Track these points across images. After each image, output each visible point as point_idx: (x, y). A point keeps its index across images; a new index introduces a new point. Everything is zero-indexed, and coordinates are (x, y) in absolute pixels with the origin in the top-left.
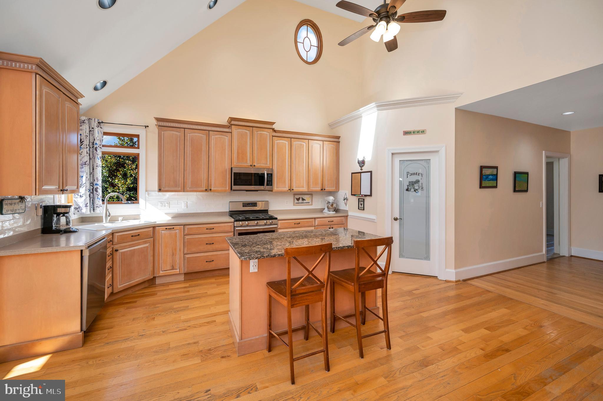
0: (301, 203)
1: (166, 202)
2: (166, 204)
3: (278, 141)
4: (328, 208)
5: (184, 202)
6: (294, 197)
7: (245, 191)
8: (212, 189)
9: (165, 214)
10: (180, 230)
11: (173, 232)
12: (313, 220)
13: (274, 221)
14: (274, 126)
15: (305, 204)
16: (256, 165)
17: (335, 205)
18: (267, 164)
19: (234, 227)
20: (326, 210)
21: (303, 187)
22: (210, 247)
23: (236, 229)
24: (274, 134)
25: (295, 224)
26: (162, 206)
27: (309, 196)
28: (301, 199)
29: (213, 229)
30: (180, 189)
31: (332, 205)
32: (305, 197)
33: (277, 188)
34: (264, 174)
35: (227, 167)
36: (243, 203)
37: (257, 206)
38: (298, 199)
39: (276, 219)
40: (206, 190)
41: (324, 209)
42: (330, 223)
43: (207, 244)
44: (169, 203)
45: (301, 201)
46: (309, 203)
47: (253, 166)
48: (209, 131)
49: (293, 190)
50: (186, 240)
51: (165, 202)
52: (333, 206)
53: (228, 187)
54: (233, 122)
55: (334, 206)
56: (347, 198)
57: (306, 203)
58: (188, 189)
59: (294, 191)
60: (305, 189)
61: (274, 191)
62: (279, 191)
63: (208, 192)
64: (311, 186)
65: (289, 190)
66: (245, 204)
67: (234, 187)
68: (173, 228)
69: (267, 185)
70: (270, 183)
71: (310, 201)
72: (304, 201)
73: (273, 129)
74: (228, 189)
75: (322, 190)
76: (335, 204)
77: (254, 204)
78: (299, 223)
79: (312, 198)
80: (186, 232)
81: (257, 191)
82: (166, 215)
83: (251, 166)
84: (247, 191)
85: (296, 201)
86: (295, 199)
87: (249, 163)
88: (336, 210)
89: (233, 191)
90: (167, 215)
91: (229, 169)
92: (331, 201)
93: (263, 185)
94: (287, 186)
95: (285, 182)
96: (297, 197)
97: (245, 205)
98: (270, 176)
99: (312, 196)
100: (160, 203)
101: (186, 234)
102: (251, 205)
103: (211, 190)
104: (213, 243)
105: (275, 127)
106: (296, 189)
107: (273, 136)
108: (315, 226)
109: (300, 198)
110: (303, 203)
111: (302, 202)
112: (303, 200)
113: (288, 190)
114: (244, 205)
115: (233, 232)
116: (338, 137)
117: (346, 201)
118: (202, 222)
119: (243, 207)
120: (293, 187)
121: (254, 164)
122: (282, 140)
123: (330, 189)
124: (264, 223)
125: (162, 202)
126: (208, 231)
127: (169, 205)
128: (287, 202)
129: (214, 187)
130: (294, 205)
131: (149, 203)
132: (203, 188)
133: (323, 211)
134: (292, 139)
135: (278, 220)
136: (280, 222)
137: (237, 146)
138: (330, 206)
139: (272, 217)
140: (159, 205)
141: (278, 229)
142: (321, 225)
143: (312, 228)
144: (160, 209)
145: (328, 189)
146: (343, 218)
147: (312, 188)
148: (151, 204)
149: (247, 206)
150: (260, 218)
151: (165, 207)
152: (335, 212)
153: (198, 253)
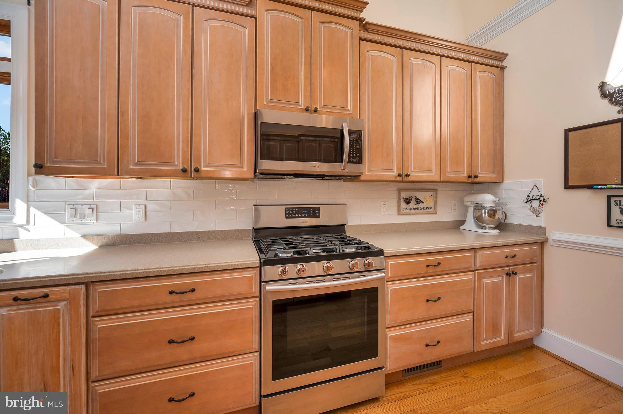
0: (414, 209)
1: (89, 206)
2: (88, 212)
3: (373, 53)
4: (478, 220)
5: (138, 207)
6: (399, 195)
8: (203, 168)
9: (84, 236)
10: (72, 300)
11: (46, 309)
12: (470, 254)
13: (375, 261)
14: (363, 14)
15: (422, 211)
16: (319, 109)
17: (499, 215)
18: (346, 109)
19: (261, 282)
20: (470, 224)
21: (430, 170)
22: (180, 352)
23: (267, 288)
24: (364, 33)
25: (428, 266)
26: (75, 217)
27: (431, 193)
28: (413, 200)
29: (193, 290)
30: (105, 166)
32: (420, 195)
33: (369, 171)
34: (342, 131)
35: (246, 110)
36: (286, 208)
37: (319, 216)
38: (408, 201)
39: (380, 253)
40: (184, 171)
42: (509, 261)
43: (171, 342)
44: (95, 207)
45: (413, 204)
46: (429, 208)
47: (312, 111)
48: (193, 5)
49: (407, 175)
50: (96, 335)
51: (84, 206)
52: (494, 215)
53: (247, 167)
55: (497, 217)
56: (541, 195)
57: (424, 209)
58: (131, 167)
59: (410, 178)
60: (434, 175)
61: (363, 178)
62: (376, 178)
63: (191, 177)
64: (448, 169)
65: (399, 175)
66: (292, 213)
68: (46, 296)
69: (349, 162)
70: (356, 157)
71: (431, 205)
72: (421, 205)
73: (361, 20)
74: (248, 170)
75: (470, 177)
76: (501, 212)
77: (314, 212)
78: (439, 264)
79: (436, 198)
80: (96, 306)
82: (84, 241)
83: (307, 110)
85: (403, 205)
87: (303, 103)
88: (502, 226)
89: (262, 174)
90: (87, 239)
91: (248, 115)
92: (487, 205)
93: (338, 159)
94: (394, 168)
95: (389, 154)
96: (406, 194)
97: (293, 213)
98: (357, 136)
99: (436, 193)
100: (72, 206)
101: (97, 312)
102: (305, 213)
103: (197, 170)
104: (192, 339)
105: (368, 15)
106: (414, 176)
107: (361, 39)
108: (474, 271)
109: (412, 197)
110: (417, 209)
111: (416, 206)
112: (418, 201)
113: (396, 177)
114: (289, 213)
115: (258, 299)
116: (502, 57)
117: (536, 204)
118: (154, 272)
119: (287, 217)
120: (408, 170)
121: (315, 107)
122: (382, 50)
123: (487, 176)
124: (348, 268)
125: (75, 206)
126: (174, 297)
127: (97, 213)
128: (384, 206)
129: (207, 166)
130: (399, 213)
131: (38, 208)
132: (175, 165)
133: (461, 227)
134: (404, 50)
135: (385, 257)
136: (391, 261)
137: (271, 55)
138: (485, 216)
139: (368, 248)
140: (66, 212)
141: (386, 282)
142: (488, 268)
143: (469, 277)
144: (67, 223)
145: (483, 177)
146: (536, 247)
147: (449, 173)
148: (43, 212)
149: (297, 216)
150: (336, 252)
151: (83, 219)
152: (497, 231)
153: (141, 373)
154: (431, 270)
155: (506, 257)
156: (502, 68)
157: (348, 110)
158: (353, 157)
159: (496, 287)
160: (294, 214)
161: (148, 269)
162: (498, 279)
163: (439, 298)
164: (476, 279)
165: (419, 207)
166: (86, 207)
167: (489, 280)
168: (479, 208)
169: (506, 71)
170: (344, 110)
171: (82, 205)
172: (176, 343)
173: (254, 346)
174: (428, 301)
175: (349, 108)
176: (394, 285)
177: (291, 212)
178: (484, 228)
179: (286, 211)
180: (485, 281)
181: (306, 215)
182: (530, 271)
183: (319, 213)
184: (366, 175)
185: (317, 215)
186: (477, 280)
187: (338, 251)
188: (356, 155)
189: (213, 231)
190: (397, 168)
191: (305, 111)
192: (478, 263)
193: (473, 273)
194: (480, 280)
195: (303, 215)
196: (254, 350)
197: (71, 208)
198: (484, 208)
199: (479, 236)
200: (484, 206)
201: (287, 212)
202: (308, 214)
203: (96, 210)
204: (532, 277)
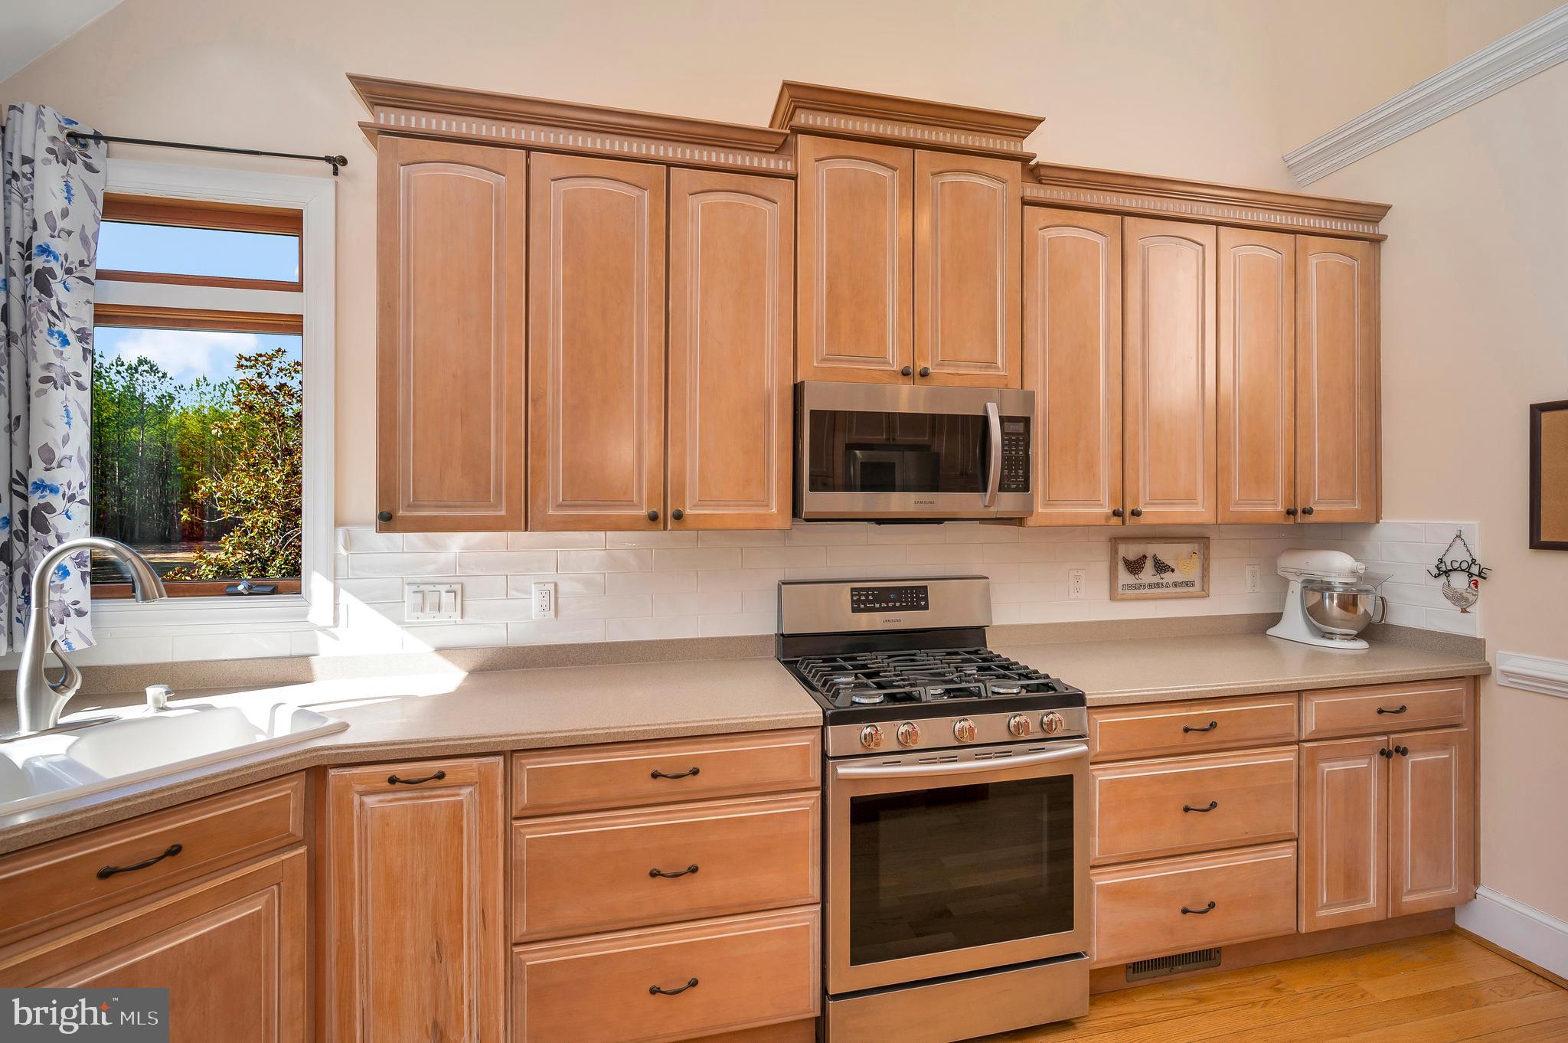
0: (1151, 586)
1: (447, 588)
2: (447, 599)
3: (1053, 233)
4: (1315, 614)
5: (541, 587)
6: (1114, 552)
7: (874, 526)
8: (688, 511)
9: (440, 650)
10: (483, 784)
11: (439, 799)
12: (1290, 703)
14: (1028, 146)
15: (1172, 590)
16: (931, 370)
17: (1366, 605)
18: (991, 364)
19: (824, 756)
20: (1294, 626)
21: (1190, 499)
22: (672, 895)
23: (841, 770)
24: (1034, 191)
25: (1186, 730)
26: (422, 610)
27: (1195, 547)
28: (1149, 564)
29: (695, 772)
30: (503, 513)
31: (1349, 603)
32: (1166, 552)
33: (1046, 505)
34: (985, 420)
35: (774, 381)
36: (853, 590)
37: (926, 608)
38: (1135, 566)
39: (1076, 699)
40: (653, 517)
41: (1276, 618)
42: (1388, 721)
43: (654, 874)
44: (458, 588)
45: (1148, 575)
46: (1189, 584)
47: (917, 376)
48: (669, 165)
49: (1136, 513)
50: (522, 854)
51: (438, 587)
52: (1355, 604)
53: (777, 504)
54: (803, 119)
55: (1361, 609)
56: (1474, 561)
57: (1175, 585)
58: (551, 512)
59: (1143, 520)
60: (1200, 509)
61: (1031, 521)
62: (1060, 522)
63: (665, 528)
64: (1236, 495)
65: (1115, 513)
66: (867, 598)
67: (815, 501)
68: (441, 776)
69: (1001, 489)
70: (1017, 476)
71: (1192, 573)
72: (1168, 577)
73: (1025, 159)
74: (780, 510)
75: (1290, 513)
76: (1371, 597)
77: (913, 596)
78: (1213, 725)
79: (1205, 558)
80: (523, 798)
81: (939, 521)
82: (439, 659)
83: (905, 373)
84: (880, 521)
85: (1125, 577)
86: (1121, 567)
87: (896, 360)
88: (1374, 632)
89: (808, 520)
90: (446, 657)
91: (781, 391)
92: (1336, 581)
93: (979, 483)
94: (1104, 497)
95: (1090, 466)
96: (1132, 551)
97: (867, 600)
98: (1019, 430)
99: (1207, 548)
100: (415, 588)
101: (524, 809)
102: (895, 601)
103: (678, 516)
104: (694, 870)
105: (1041, 146)
106: (1153, 513)
107: (1025, 202)
108: (1298, 742)
109: (1145, 557)
110: (1158, 585)
111: (1156, 579)
112: (1161, 567)
113: (1107, 518)
114: (859, 600)
115: (818, 794)
116: (1375, 212)
117: (1459, 581)
118: (625, 733)
119: (854, 610)
120: (1136, 500)
121: (923, 365)
122: (1075, 223)
123: (1336, 508)
124: (1006, 732)
125: (422, 587)
126: (661, 785)
127: (462, 600)
128: (1078, 579)
129: (695, 506)
130: (1113, 597)
131: (355, 593)
132: (634, 505)
133: (1270, 632)
134: (1127, 219)
135: (1088, 707)
136: (1103, 719)
137: (827, 256)
138: (1332, 606)
139: (1048, 687)
140: (406, 599)
141: (1092, 764)
142: (1333, 737)
143: (1286, 756)
144: (408, 623)
145: (1325, 509)
146: (1458, 688)
147: (1236, 504)
148: (362, 600)
149: (877, 606)
150: (979, 695)
151: (437, 614)
152: (1362, 644)
153: (597, 933)
154: (1193, 739)
155: (1380, 712)
156: (1377, 241)
157: (997, 368)
158: (1009, 477)
159: (1354, 782)
160: (871, 602)
161: (613, 728)
162: (1361, 764)
163: (1214, 805)
164: (1303, 763)
165: (1164, 582)
166: (443, 588)
167: (1339, 766)
168: (1316, 586)
169: (1384, 246)
170: (987, 367)
171: (434, 584)
172: (663, 875)
173: (811, 893)
174: (1187, 809)
175: (999, 363)
176: (1108, 772)
177: (863, 598)
178: (1329, 636)
179: (852, 595)
180: (1326, 767)
181: (898, 604)
182: (1445, 745)
183: (926, 599)
184: (1038, 514)
185: (923, 603)
186: (1306, 765)
187: (984, 694)
188: (1017, 472)
189: (693, 640)
190: (1111, 497)
191: (900, 376)
192: (1310, 726)
193: (1296, 747)
194: (1313, 764)
195: (890, 604)
196: (810, 900)
197: (414, 592)
198: (1327, 587)
199: (1317, 657)
200: (1329, 583)
201: (855, 598)
202: (901, 602)
203: (460, 594)
204: (1447, 762)
